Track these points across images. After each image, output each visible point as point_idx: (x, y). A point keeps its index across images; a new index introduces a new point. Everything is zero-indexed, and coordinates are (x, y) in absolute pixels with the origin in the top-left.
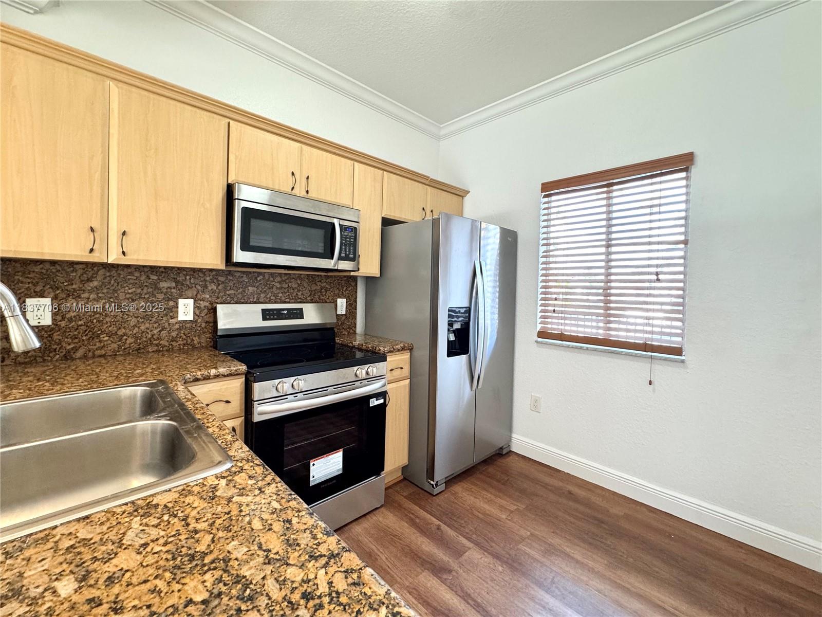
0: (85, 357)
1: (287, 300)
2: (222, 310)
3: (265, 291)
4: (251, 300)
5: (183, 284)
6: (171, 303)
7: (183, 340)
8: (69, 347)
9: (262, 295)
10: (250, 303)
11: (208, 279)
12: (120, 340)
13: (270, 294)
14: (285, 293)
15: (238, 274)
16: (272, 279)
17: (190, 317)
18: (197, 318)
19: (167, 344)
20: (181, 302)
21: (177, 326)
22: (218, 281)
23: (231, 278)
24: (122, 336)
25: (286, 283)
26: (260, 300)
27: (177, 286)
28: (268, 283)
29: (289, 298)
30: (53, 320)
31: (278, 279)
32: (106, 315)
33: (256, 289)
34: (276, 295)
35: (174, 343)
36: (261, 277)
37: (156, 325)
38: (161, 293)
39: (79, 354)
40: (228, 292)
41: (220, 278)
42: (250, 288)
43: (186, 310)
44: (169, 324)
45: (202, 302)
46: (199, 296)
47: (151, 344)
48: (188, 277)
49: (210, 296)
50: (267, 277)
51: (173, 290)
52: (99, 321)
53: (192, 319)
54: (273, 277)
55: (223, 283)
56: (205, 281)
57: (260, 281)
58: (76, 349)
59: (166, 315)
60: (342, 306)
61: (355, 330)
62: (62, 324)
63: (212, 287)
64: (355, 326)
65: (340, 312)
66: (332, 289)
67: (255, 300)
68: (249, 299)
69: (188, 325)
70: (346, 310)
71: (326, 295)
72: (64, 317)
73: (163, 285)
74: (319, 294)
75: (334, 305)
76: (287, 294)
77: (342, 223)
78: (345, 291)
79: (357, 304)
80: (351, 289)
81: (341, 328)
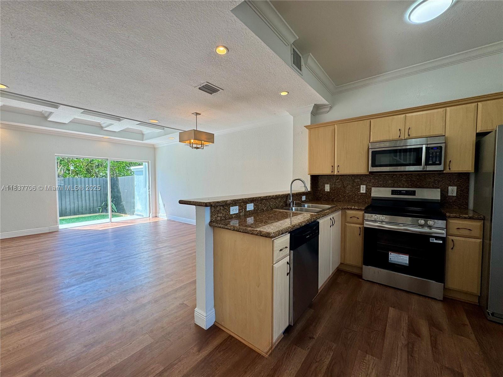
1: (410, 187)
2: (373, 189)
3: (397, 182)
4: (390, 186)
5: (362, 180)
6: (358, 187)
7: (362, 199)
9: (396, 184)
10: (389, 187)
11: (371, 178)
12: (344, 197)
13: (400, 184)
14: (409, 183)
15: (383, 176)
16: (401, 177)
17: (364, 192)
18: (367, 192)
19: (357, 200)
20: (362, 186)
21: (360, 195)
22: (375, 178)
23: (381, 177)
24: (345, 196)
25: (410, 178)
26: (394, 186)
27: (360, 181)
28: (399, 179)
29: (412, 186)
30: (330, 190)
31: (405, 176)
32: (341, 189)
33: (392, 181)
34: (403, 184)
35: (359, 200)
36: (395, 176)
37: (354, 194)
38: (356, 183)
39: (335, 200)
40: (379, 183)
41: (376, 177)
42: (389, 181)
43: (363, 189)
44: (358, 194)
45: (369, 186)
46: (368, 184)
47: (352, 199)
48: (364, 178)
49: (372, 184)
50: (398, 176)
53: (365, 192)
54: (401, 176)
55: (377, 179)
56: (370, 178)
57: (395, 178)
58: (334, 198)
59: (357, 191)
60: (453, 191)
61: (466, 206)
62: (332, 191)
63: (373, 181)
64: (467, 204)
65: (450, 194)
66: (443, 181)
67: (392, 186)
68: (389, 186)
69: (364, 195)
70: (457, 194)
71: (438, 184)
72: (332, 189)
73: (356, 180)
74: (433, 184)
75: (439, 190)
76: (410, 184)
77: (428, 146)
78: (456, 182)
79: (468, 190)
80: (463, 181)
81: (452, 204)
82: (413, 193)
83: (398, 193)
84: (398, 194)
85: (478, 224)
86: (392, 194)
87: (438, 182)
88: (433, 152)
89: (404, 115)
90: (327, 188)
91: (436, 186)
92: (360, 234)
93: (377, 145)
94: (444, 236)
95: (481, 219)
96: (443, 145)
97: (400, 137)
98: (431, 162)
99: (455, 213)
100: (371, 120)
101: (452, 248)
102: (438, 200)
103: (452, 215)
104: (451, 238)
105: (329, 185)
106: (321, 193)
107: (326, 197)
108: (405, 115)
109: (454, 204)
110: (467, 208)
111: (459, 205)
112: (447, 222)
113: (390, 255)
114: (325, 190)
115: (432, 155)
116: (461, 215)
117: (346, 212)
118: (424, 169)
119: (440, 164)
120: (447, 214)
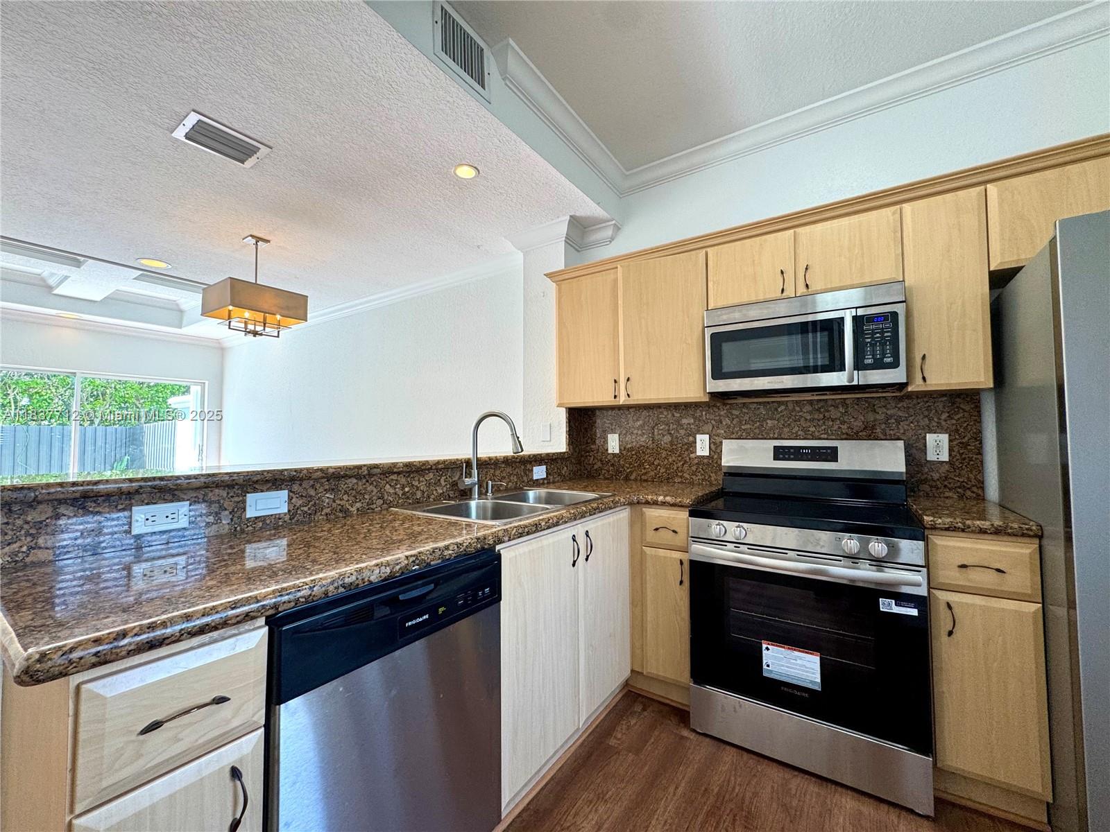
0: (636, 480)
1: (822, 436)
2: (728, 446)
3: (789, 425)
4: (772, 435)
5: (700, 420)
6: (691, 439)
7: (702, 475)
8: (628, 471)
9: (786, 429)
10: (770, 439)
11: (722, 413)
13: (796, 429)
14: (820, 426)
15: (753, 406)
16: (798, 409)
17: (706, 453)
18: (713, 454)
19: (688, 476)
20: (699, 437)
21: (696, 461)
23: (746, 411)
24: (657, 466)
25: (820, 413)
26: (783, 436)
27: (695, 421)
28: (793, 414)
29: (827, 433)
30: (620, 449)
31: (808, 408)
32: (647, 448)
33: (776, 422)
34: (805, 430)
35: (694, 477)
36: (783, 407)
37: (680, 458)
38: (683, 429)
39: (633, 477)
40: (743, 427)
42: (768, 421)
43: (702, 446)
44: (690, 458)
45: (716, 438)
46: (714, 433)
47: (677, 475)
48: (704, 413)
49: (725, 432)
50: (790, 406)
51: (692, 426)
52: (643, 452)
53: (708, 454)
54: (799, 406)
55: (737, 417)
56: (720, 415)
57: (781, 412)
58: (631, 472)
59: (687, 450)
60: (938, 446)
61: (980, 492)
62: (624, 452)
63: (727, 421)
64: (981, 485)
65: (931, 456)
66: (911, 419)
67: (776, 436)
68: (768, 434)
69: (705, 461)
70: (950, 455)
71: (898, 428)
72: (625, 448)
73: (684, 421)
74: (883, 426)
75: (901, 444)
76: (823, 428)
77: (860, 312)
78: (945, 421)
79: (981, 443)
80: (964, 417)
81: (940, 485)
82: (832, 454)
83: (790, 454)
84: (792, 457)
85: (1024, 550)
86: (776, 458)
87: (898, 422)
88: (873, 330)
89: (792, 231)
90: (614, 444)
91: (891, 432)
92: (681, 582)
93: (725, 317)
94: (922, 591)
95: (1031, 533)
96: (900, 309)
97: (785, 291)
98: (869, 361)
99: (949, 516)
100: (708, 250)
101: (950, 633)
102: (902, 473)
103: (940, 521)
104: (943, 596)
105: (616, 436)
106: (599, 458)
107: (611, 468)
108: (795, 232)
109: (945, 486)
110: (981, 498)
111: (960, 487)
112: (927, 546)
113: (765, 652)
114: (607, 450)
115: (873, 338)
116: (968, 522)
117: (642, 514)
118: (853, 381)
119: (895, 365)
120: (925, 517)
